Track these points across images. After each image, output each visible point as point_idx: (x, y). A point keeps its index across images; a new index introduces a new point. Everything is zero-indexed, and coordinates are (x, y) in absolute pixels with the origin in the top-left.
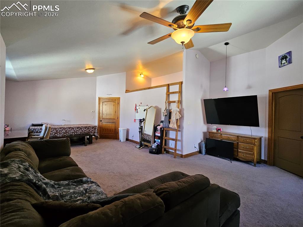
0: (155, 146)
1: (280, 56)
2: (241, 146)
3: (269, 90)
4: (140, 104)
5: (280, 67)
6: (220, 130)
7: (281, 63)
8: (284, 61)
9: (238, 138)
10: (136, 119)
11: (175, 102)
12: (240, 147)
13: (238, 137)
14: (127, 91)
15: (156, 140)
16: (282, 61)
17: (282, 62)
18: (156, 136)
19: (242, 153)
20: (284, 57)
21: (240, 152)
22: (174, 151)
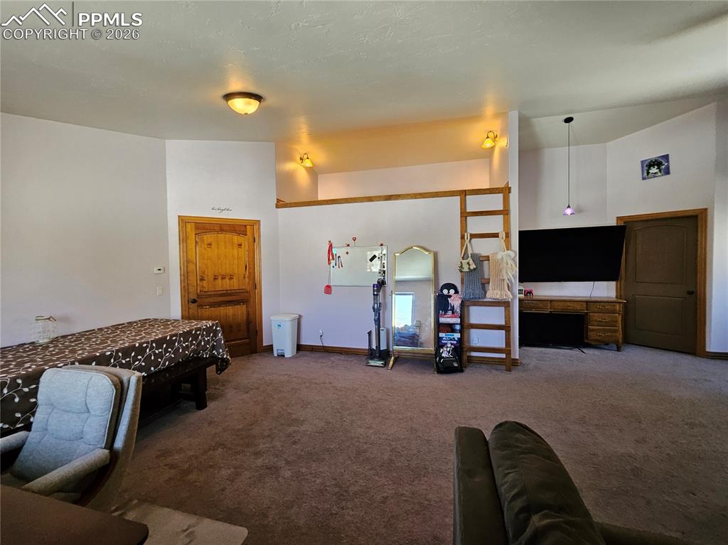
0: (449, 352)
1: (646, 160)
2: (595, 318)
3: (618, 218)
4: (351, 242)
5: (644, 179)
6: (530, 292)
7: (648, 173)
8: (654, 170)
9: (587, 304)
10: (332, 284)
11: (498, 237)
12: (593, 321)
13: (587, 302)
14: (280, 204)
15: (441, 335)
16: (649, 168)
17: (651, 171)
18: (443, 324)
19: (594, 331)
20: (654, 162)
21: (593, 330)
22: (503, 356)
